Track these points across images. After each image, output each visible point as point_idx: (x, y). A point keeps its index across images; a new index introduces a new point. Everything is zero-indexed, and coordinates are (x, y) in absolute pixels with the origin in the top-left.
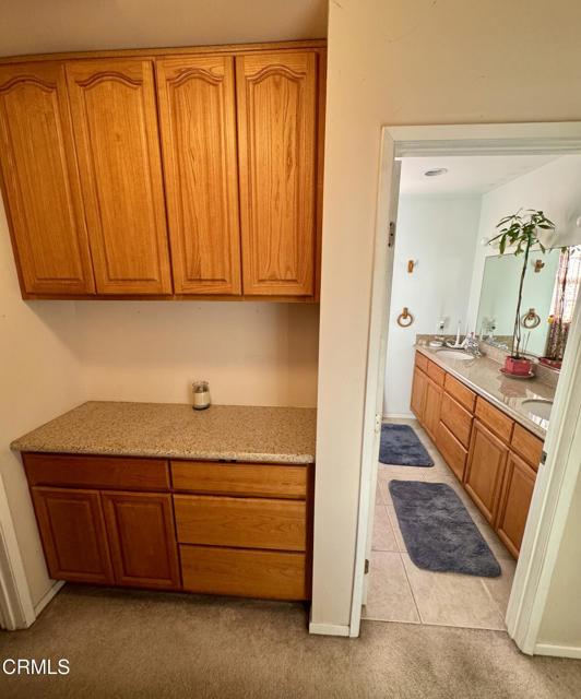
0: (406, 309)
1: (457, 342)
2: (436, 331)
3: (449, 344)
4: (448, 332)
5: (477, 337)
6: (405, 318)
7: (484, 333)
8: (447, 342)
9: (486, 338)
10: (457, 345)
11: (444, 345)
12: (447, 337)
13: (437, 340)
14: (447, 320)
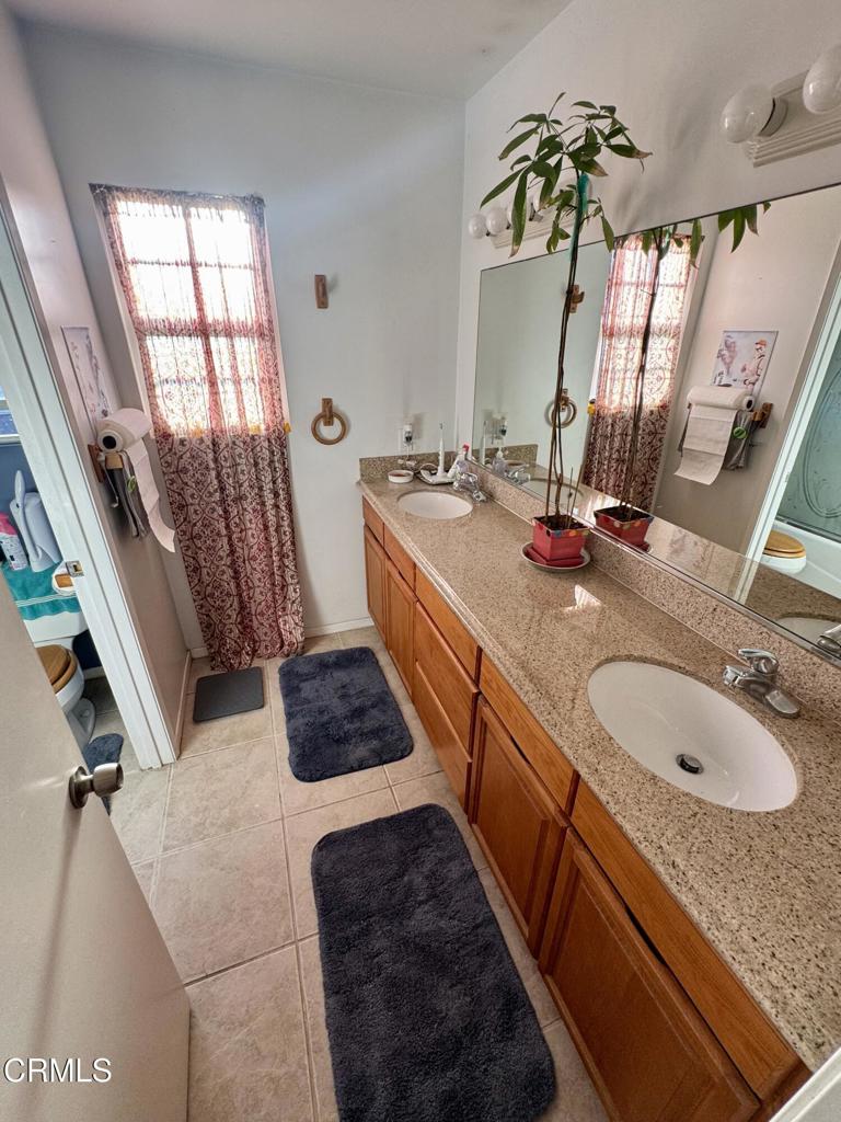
0: (327, 402)
1: (441, 468)
2: (399, 448)
3: (425, 474)
4: (422, 447)
5: (476, 453)
6: (329, 423)
7: (487, 444)
8: (420, 470)
9: (492, 454)
10: (440, 477)
11: (417, 476)
12: (419, 459)
13: (403, 467)
14: (417, 423)
